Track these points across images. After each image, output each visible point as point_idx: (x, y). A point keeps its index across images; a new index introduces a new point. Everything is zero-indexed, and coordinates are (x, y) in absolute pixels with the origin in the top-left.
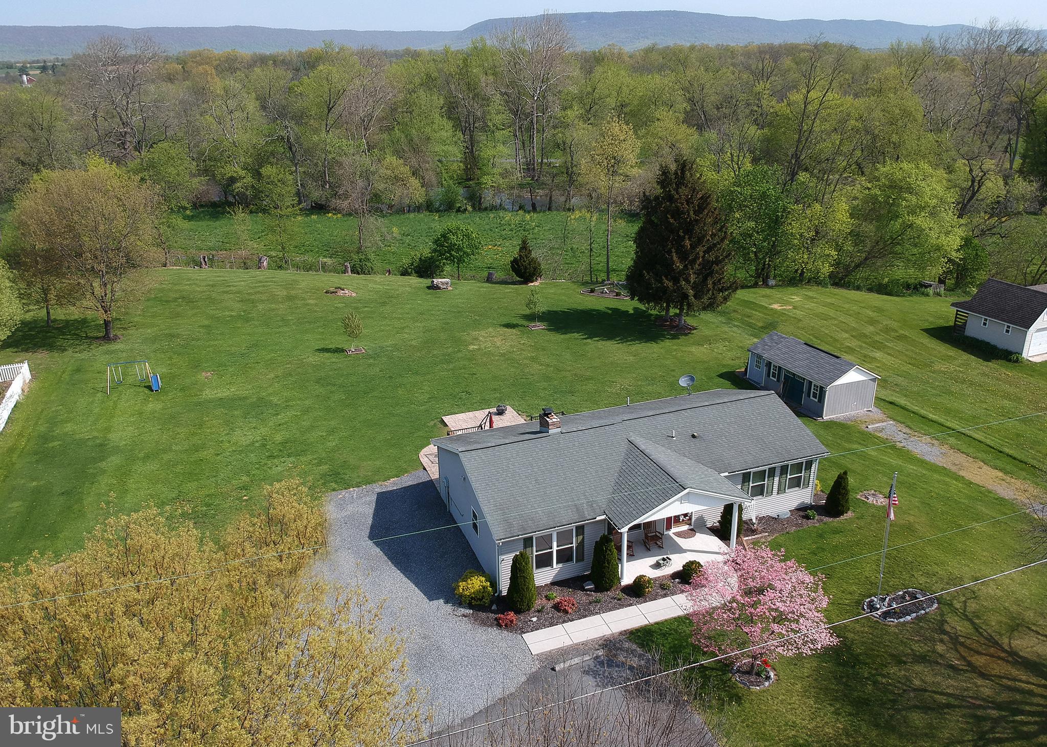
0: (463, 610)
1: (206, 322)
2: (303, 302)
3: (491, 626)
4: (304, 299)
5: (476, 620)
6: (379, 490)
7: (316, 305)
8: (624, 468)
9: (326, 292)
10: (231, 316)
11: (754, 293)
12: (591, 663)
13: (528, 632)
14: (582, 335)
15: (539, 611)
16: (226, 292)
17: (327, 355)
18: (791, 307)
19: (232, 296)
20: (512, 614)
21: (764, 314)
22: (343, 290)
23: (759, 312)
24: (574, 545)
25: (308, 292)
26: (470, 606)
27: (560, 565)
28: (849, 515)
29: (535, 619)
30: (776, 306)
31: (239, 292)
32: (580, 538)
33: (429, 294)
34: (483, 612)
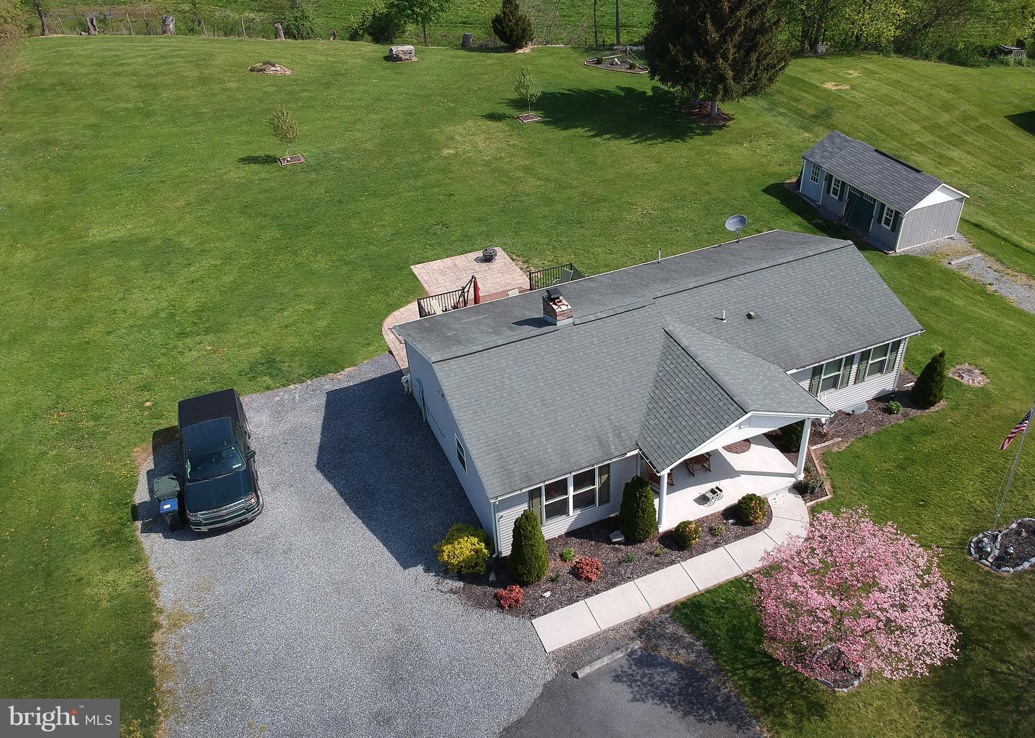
0: (450, 582)
1: (93, 120)
2: (221, 85)
3: (490, 607)
4: (222, 82)
5: (469, 598)
6: (329, 387)
7: (238, 89)
8: (661, 374)
9: (251, 70)
10: (127, 109)
11: (803, 66)
12: (625, 663)
13: (540, 615)
14: (589, 131)
15: (553, 580)
16: (119, 74)
17: (254, 167)
18: (848, 87)
19: (126, 79)
20: (517, 588)
21: (816, 96)
22: (274, 66)
23: (809, 93)
24: (597, 486)
25: (226, 71)
26: (460, 576)
27: (578, 512)
28: (942, 404)
29: (548, 594)
30: (830, 86)
31: (135, 74)
32: (605, 477)
33: (386, 68)
34: (477, 585)
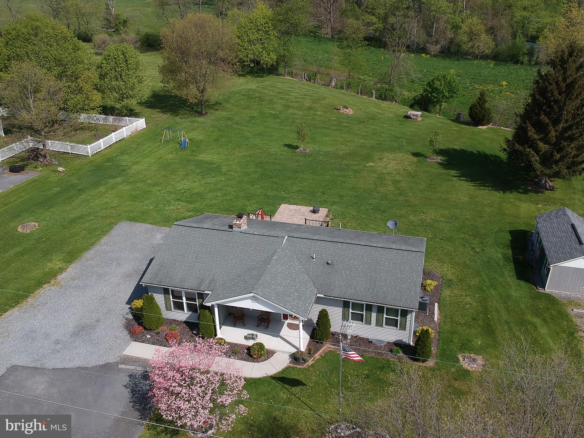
0: (130, 315)
1: (255, 115)
2: (314, 112)
3: (128, 330)
5: (127, 324)
7: (320, 116)
9: (334, 109)
12: (140, 373)
13: (137, 341)
15: (157, 333)
16: (282, 98)
20: (142, 328)
22: (347, 109)
24: (197, 303)
25: (323, 106)
27: (190, 313)
29: (149, 336)
32: (201, 300)
34: (135, 321)
